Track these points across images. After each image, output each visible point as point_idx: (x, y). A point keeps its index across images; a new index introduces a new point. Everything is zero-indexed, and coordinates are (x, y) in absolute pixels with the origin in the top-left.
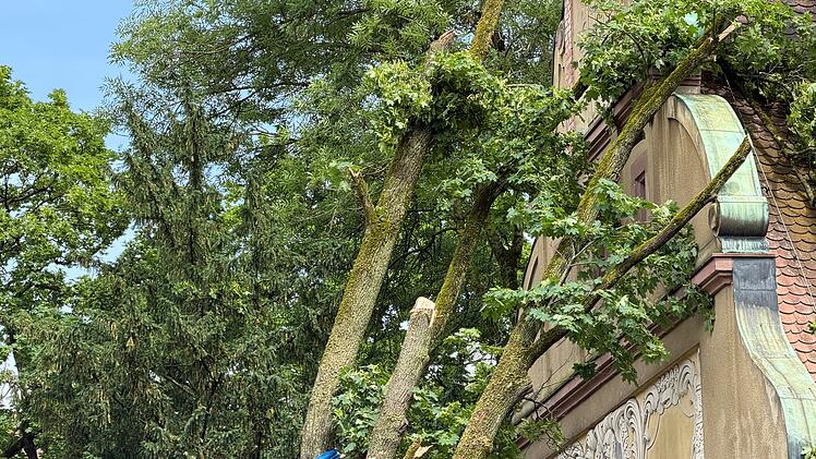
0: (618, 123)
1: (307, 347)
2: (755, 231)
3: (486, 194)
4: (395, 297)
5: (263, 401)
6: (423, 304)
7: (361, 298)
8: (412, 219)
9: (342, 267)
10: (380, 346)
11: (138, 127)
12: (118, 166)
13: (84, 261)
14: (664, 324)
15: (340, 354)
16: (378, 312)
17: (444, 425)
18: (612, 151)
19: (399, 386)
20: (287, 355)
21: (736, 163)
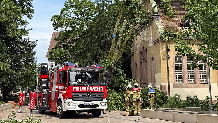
0: (144, 3)
1: (114, 24)
2: (157, 13)
3: (131, 10)
4: (122, 19)
5: (110, 29)
6: (125, 20)
7: (119, 20)
8: (124, 12)
9: (117, 17)
10: (121, 24)
11: (98, 3)
12: (96, 7)
13: (93, 16)
14: (148, 22)
15: (117, 25)
16: (121, 21)
17: (127, 32)
18: (143, 5)
19: (122, 28)
20: (112, 25)
21: (155, 6)
